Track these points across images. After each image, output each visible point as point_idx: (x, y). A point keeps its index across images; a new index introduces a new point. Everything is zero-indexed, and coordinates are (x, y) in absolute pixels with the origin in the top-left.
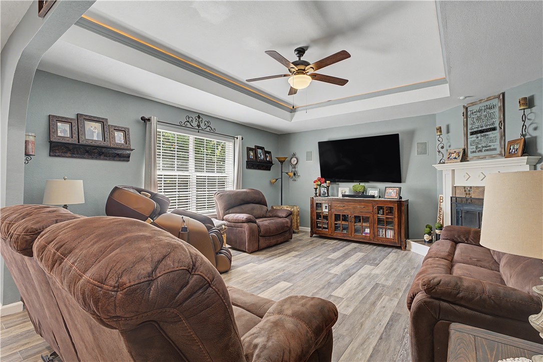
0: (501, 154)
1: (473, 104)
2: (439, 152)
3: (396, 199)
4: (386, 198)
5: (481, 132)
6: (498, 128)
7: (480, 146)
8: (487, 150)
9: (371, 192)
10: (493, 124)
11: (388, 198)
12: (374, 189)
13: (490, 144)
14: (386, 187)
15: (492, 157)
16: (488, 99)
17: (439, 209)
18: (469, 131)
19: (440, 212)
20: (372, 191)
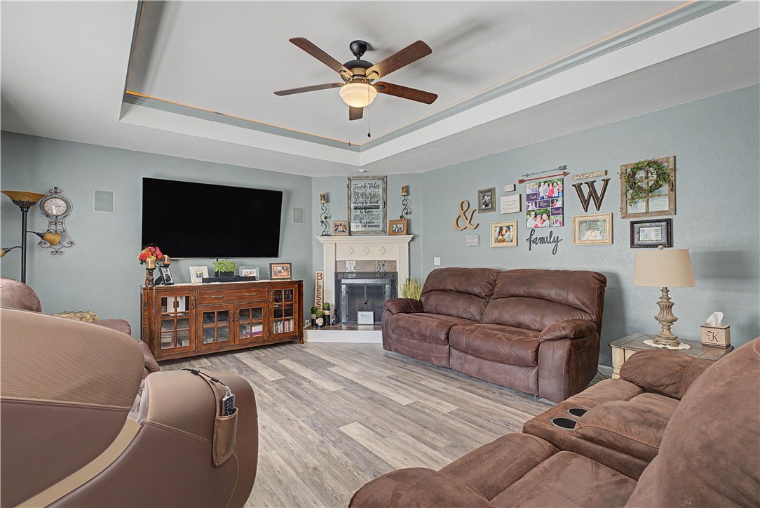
0: (384, 231)
1: (359, 178)
2: (322, 222)
3: (288, 279)
4: (274, 279)
5: (365, 208)
6: (381, 207)
7: (363, 221)
8: (371, 226)
9: (244, 272)
10: (377, 202)
11: (277, 279)
12: (250, 267)
13: (374, 221)
14: (271, 264)
15: (376, 233)
16: (374, 178)
17: (316, 287)
18: (353, 206)
19: (318, 290)
20: (247, 270)
